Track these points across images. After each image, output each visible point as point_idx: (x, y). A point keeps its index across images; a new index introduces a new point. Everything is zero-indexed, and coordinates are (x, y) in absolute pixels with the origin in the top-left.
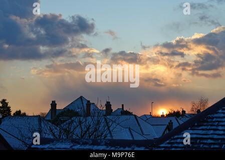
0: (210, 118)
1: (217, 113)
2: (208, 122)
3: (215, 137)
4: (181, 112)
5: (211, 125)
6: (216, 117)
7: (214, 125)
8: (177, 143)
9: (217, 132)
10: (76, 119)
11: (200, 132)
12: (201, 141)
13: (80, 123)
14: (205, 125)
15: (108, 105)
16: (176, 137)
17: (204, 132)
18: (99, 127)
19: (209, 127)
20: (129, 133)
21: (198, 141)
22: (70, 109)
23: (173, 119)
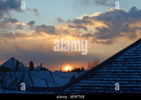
0: (98, 72)
1: (103, 69)
2: (96, 75)
3: (102, 85)
4: (81, 69)
5: (99, 77)
6: (102, 72)
7: (101, 77)
8: (75, 89)
9: (103, 82)
10: (8, 73)
11: (91, 82)
12: (92, 88)
13: (11, 76)
14: (95, 77)
15: (31, 64)
16: (75, 85)
17: (94, 82)
18: (24, 78)
19: (97, 78)
20: (45, 83)
21: (90, 88)
22: (5, 66)
23: (76, 74)
